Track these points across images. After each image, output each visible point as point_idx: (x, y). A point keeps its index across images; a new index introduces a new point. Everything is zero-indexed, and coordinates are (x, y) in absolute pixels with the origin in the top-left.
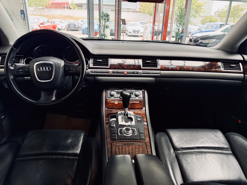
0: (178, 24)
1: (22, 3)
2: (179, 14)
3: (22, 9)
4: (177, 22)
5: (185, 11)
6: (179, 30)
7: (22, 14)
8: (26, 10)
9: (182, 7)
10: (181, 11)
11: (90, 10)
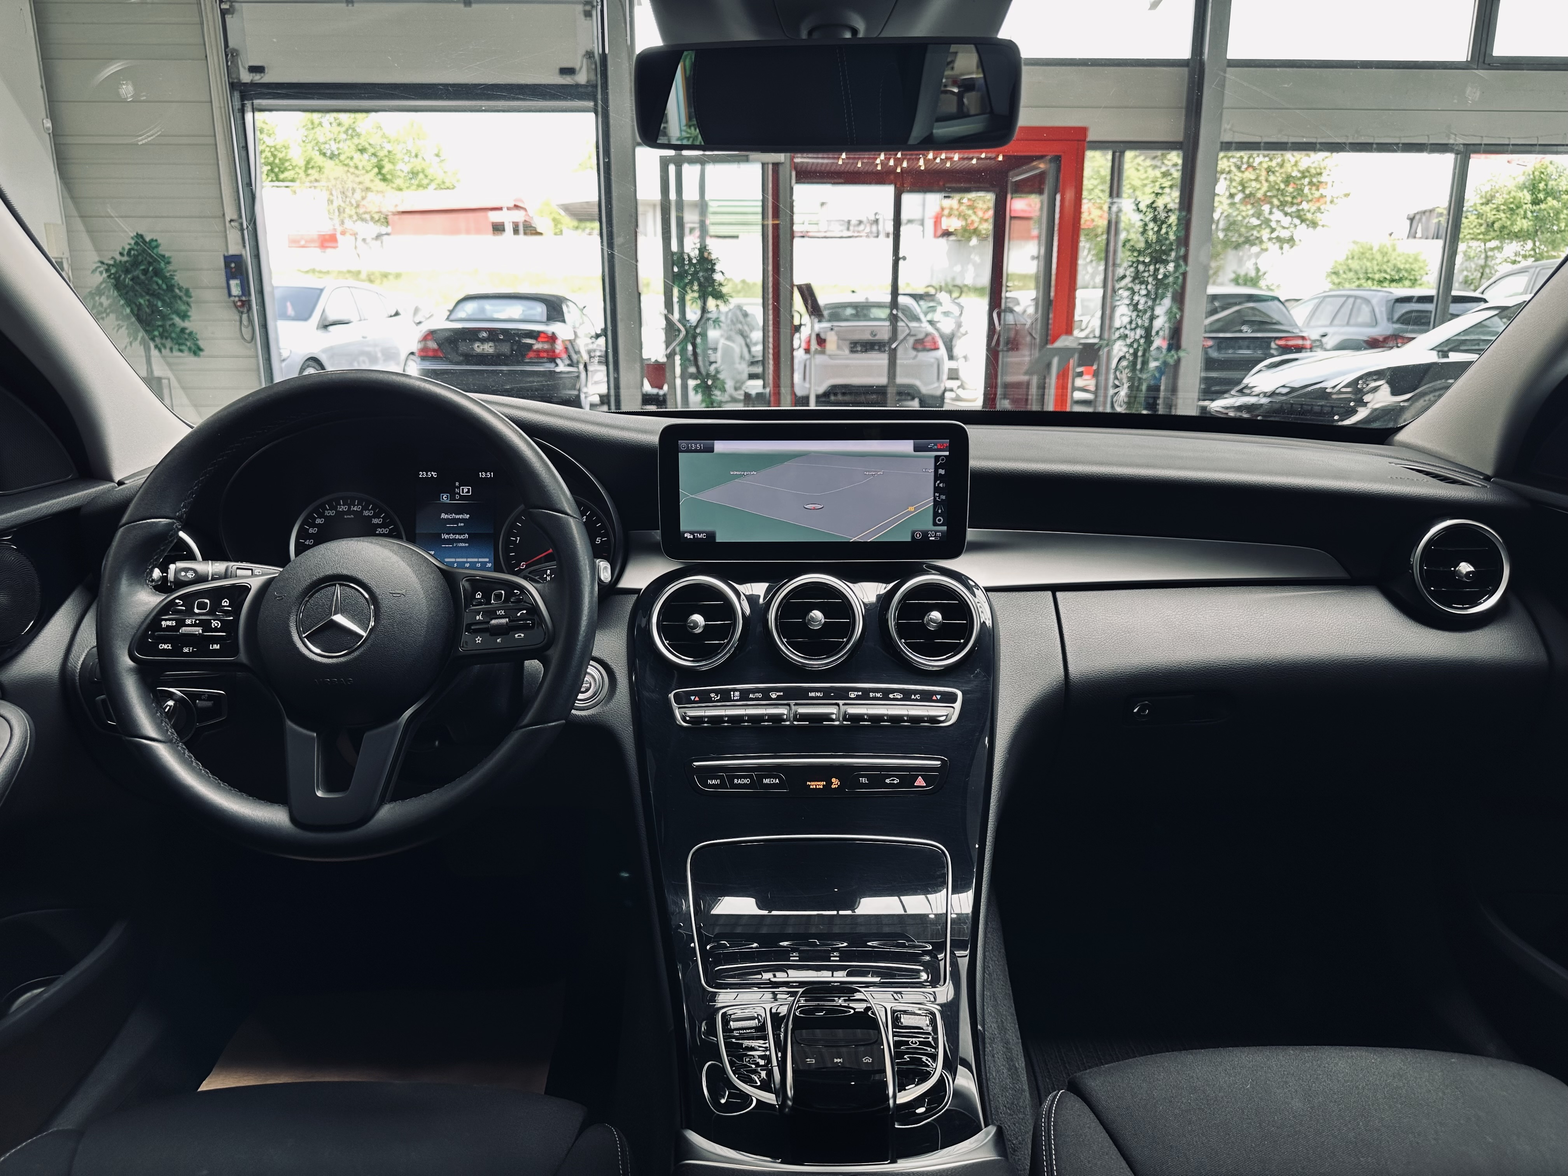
0: (1143, 300)
1: (235, 217)
2: (1141, 245)
3: (234, 249)
4: (1137, 288)
5: (1179, 219)
6: (1148, 330)
7: (230, 275)
8: (257, 256)
9: (1160, 203)
10: (1155, 220)
11: (618, 241)
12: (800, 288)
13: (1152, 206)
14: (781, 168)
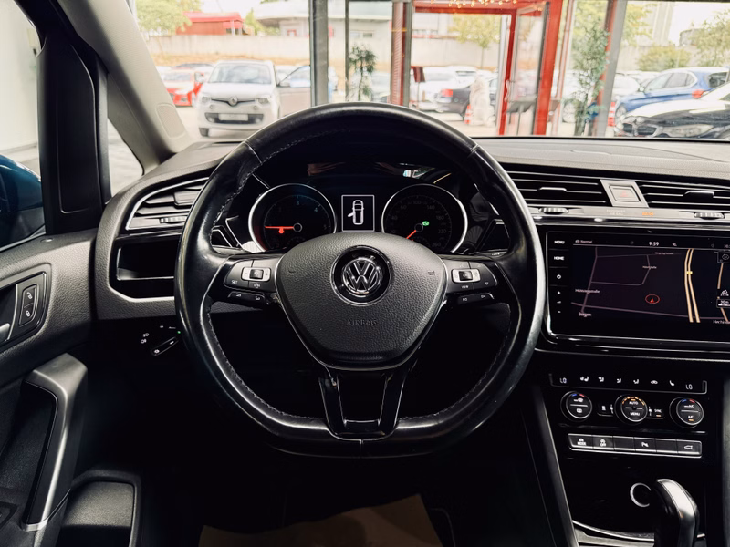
4: (582, 72)
9: (597, 27)
10: (594, 37)
12: (415, 68)
13: (593, 29)
14: (408, 5)
